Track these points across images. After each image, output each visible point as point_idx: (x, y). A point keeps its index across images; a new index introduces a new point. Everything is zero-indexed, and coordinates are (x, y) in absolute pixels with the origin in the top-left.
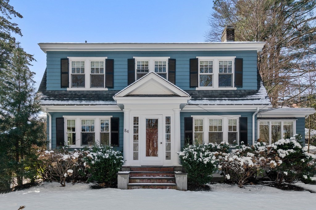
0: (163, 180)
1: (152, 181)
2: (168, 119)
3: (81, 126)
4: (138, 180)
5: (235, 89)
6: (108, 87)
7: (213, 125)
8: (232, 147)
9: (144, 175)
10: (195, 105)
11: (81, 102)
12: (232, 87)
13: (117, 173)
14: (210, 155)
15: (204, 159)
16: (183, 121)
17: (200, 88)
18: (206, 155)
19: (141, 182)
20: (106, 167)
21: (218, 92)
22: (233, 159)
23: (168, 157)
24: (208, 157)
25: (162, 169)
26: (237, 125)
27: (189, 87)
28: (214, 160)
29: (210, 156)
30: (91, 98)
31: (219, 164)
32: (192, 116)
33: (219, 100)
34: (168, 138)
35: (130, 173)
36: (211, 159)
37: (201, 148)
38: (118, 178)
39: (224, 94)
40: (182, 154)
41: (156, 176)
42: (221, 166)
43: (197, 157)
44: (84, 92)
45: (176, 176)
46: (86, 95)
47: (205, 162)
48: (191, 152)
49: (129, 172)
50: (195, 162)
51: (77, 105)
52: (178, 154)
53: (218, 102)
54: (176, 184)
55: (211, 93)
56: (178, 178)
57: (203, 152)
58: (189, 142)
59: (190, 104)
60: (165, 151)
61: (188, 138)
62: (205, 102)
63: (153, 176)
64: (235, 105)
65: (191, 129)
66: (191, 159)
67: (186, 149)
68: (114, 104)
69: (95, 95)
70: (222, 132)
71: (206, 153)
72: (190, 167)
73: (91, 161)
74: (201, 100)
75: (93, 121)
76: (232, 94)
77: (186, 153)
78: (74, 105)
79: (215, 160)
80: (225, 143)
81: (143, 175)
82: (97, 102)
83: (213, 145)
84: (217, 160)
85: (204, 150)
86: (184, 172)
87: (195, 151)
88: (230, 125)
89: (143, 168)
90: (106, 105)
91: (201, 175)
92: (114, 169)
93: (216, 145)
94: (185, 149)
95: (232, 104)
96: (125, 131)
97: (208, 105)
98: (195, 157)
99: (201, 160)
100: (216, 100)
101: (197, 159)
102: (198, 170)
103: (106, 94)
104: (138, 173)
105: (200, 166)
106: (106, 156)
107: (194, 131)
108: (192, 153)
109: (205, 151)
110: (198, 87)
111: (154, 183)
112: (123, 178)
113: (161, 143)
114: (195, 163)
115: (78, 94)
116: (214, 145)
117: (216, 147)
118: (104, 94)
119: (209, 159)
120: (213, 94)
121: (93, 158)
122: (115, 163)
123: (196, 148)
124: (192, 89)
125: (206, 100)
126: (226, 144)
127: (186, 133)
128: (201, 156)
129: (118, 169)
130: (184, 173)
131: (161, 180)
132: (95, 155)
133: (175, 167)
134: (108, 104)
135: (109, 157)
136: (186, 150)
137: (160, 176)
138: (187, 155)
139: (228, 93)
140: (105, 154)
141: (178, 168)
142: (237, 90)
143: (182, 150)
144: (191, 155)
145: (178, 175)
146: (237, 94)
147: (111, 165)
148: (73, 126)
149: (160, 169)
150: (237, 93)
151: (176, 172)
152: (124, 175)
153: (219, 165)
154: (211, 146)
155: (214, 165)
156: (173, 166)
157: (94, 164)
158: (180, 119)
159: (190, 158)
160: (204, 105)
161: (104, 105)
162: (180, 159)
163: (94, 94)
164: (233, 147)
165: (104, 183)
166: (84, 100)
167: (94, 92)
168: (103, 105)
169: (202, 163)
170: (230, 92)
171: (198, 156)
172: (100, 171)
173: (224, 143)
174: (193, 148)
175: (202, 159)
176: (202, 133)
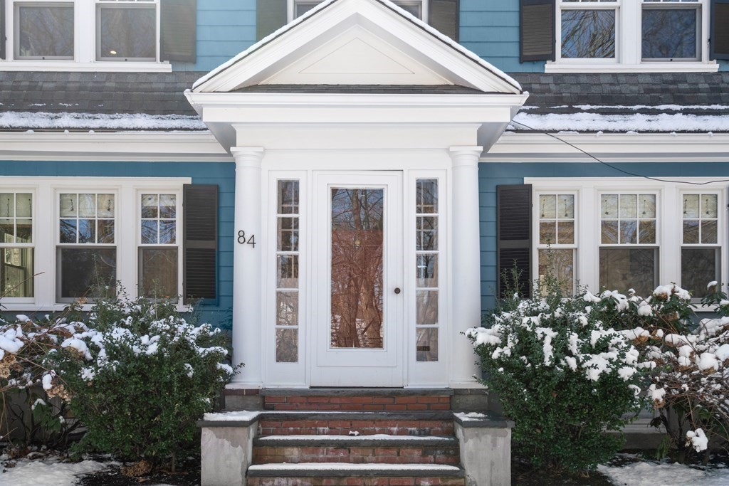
0: (405, 452)
1: (356, 454)
2: (427, 192)
3: (58, 219)
4: (295, 452)
5: (713, 67)
6: (172, 60)
7: (619, 219)
8: (700, 308)
9: (321, 429)
10: (541, 131)
11: (56, 117)
12: (700, 60)
13: (199, 423)
14: (613, 341)
15: (588, 358)
16: (492, 201)
17: (560, 65)
18: (597, 344)
19: (306, 456)
20: (147, 393)
21: (641, 79)
22: (716, 361)
23: (427, 351)
24: (606, 350)
25: (398, 400)
26: (719, 219)
27: (517, 60)
28: (632, 366)
29: (616, 346)
30: (101, 101)
31: (654, 381)
32: (527, 181)
33: (642, 112)
34: (428, 269)
35: (259, 419)
36: (618, 361)
37: (571, 315)
38: (202, 444)
39: (663, 91)
40: (485, 336)
41: (374, 433)
42: (662, 392)
43: (555, 353)
44: (71, 78)
45: (460, 432)
46: (80, 89)
47: (594, 375)
48: (529, 329)
49: (255, 414)
50: (547, 373)
51: (37, 129)
52: (470, 336)
53: (640, 121)
54: (462, 467)
55: (611, 84)
56: (471, 442)
57: (584, 332)
58: (516, 284)
59: (521, 127)
60: (413, 325)
61: (514, 272)
62: (584, 120)
63: (362, 433)
64: (714, 132)
65: (527, 235)
66: (529, 361)
67: (507, 315)
68: (196, 129)
69: (116, 89)
70: (658, 248)
71: (595, 336)
72: (523, 397)
73: (78, 369)
74: (568, 113)
75: (109, 200)
76: (698, 90)
77: (507, 333)
78: (24, 129)
79: (636, 364)
80: (673, 291)
81: (316, 426)
82: (125, 121)
83: (622, 302)
84: (647, 364)
85: (584, 321)
86: (494, 417)
87: (544, 324)
88: (691, 218)
89: (317, 397)
90: (163, 132)
91: (574, 430)
92: (186, 401)
93: (634, 299)
94: (499, 315)
95: (699, 131)
96: (242, 239)
97: (596, 132)
98: (548, 350)
99: (572, 363)
100: (632, 112)
101: (557, 361)
102: (561, 409)
103: (162, 86)
104: (296, 418)
105: (569, 391)
106: (146, 346)
107: (537, 244)
108: (534, 333)
109: (590, 327)
110: (554, 59)
111: (363, 461)
112: (227, 443)
113: (397, 291)
114: (549, 379)
115: (45, 85)
116: (626, 300)
117: (633, 307)
118: (154, 86)
119: (610, 360)
120: (617, 88)
121: (89, 356)
122: (190, 374)
123: (550, 311)
124: (528, 68)
125: (590, 111)
126: (677, 298)
127: (502, 250)
128: (574, 348)
129: (205, 404)
130: (496, 423)
131: (395, 452)
132: (97, 343)
133: (458, 392)
134: (171, 129)
135: (159, 349)
136: (506, 322)
137: (391, 433)
138: (510, 344)
139: (682, 86)
140: (145, 339)
141: (471, 399)
142: (719, 73)
143: (487, 322)
144: (528, 344)
145: (469, 431)
146: (721, 90)
147: (169, 386)
148: (23, 220)
149: (391, 400)
150: (722, 85)
151: (463, 417)
152: (229, 429)
153: (653, 386)
154: (611, 303)
155: (632, 386)
156: (448, 390)
157: (94, 381)
158: (480, 193)
159: (524, 357)
160: (581, 132)
161: (154, 129)
162: (477, 358)
163: (114, 85)
164: (707, 308)
165: (142, 464)
166: (69, 111)
167: (113, 76)
168: (149, 129)
169: (579, 376)
170: (689, 79)
171: (562, 348)
172: (121, 412)
173: (670, 293)
174: (536, 314)
175: (578, 361)
176: (571, 250)
